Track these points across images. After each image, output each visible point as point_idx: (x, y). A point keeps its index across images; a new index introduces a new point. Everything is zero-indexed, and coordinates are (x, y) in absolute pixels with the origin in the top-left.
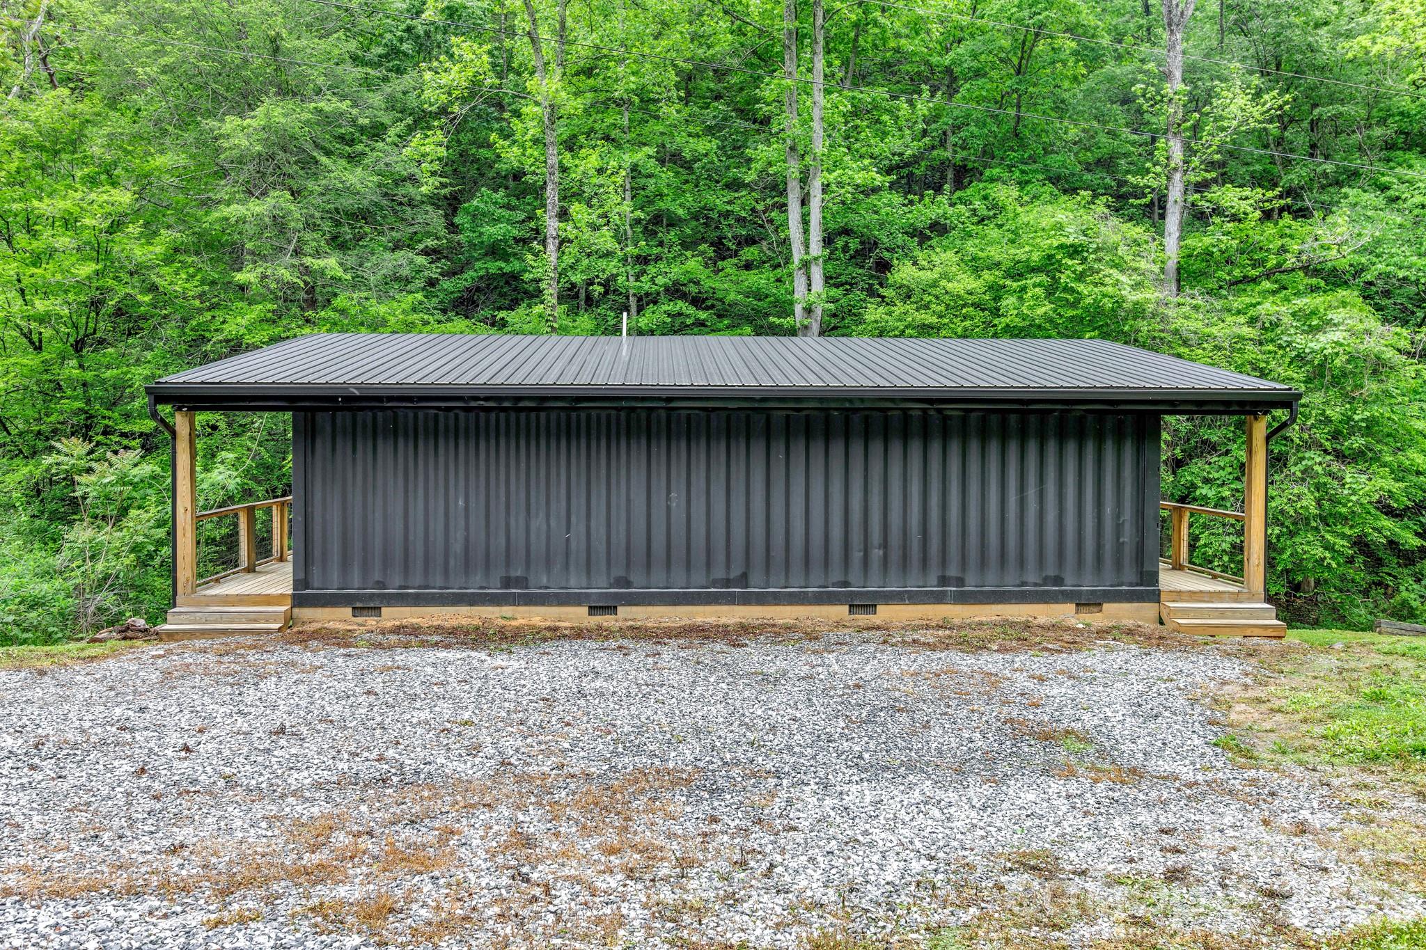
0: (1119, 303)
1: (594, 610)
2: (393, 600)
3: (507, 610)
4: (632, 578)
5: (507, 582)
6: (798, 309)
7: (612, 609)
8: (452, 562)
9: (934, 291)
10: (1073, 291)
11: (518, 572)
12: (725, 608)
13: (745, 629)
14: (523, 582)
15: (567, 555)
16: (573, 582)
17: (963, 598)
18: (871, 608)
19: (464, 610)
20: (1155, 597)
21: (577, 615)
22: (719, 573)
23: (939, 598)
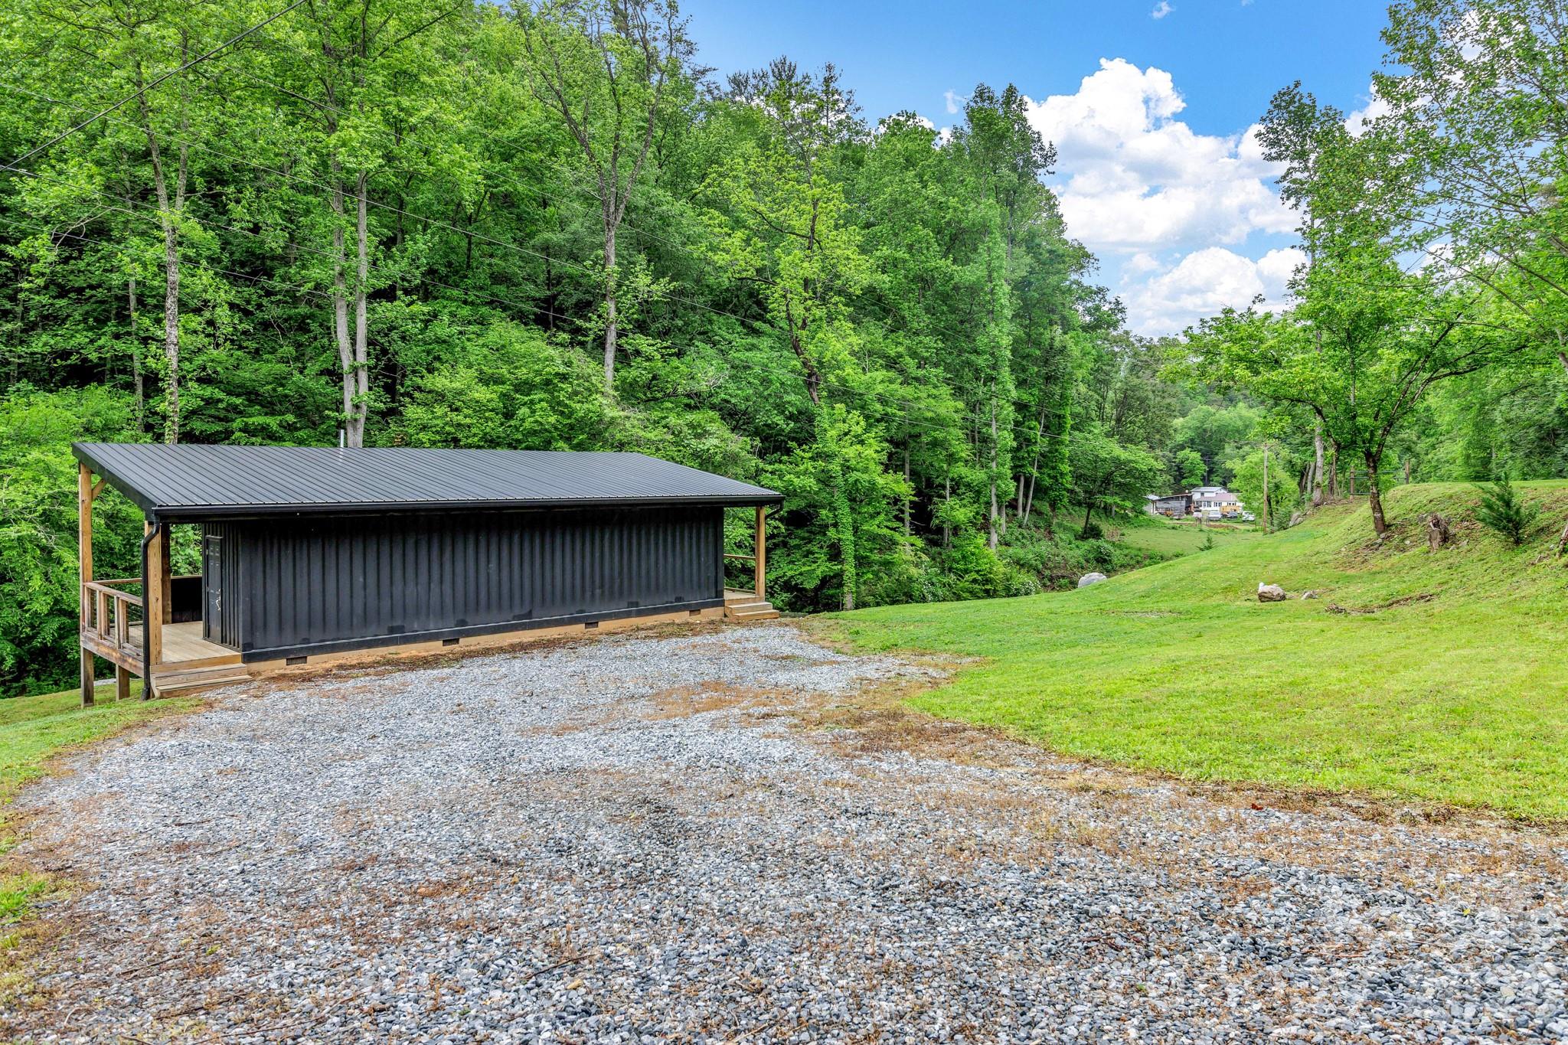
0: (600, 416)
1: (446, 642)
2: (315, 651)
3: (392, 649)
4: (468, 620)
5: (392, 630)
6: (348, 405)
7: (457, 641)
8: (355, 621)
9: (463, 398)
10: (566, 406)
11: (398, 623)
12: (521, 632)
13: (532, 645)
14: (401, 629)
15: (428, 607)
16: (432, 626)
17: (640, 613)
18: (596, 624)
19: (364, 651)
20: (721, 603)
21: (436, 647)
22: (517, 611)
23: (628, 615)
